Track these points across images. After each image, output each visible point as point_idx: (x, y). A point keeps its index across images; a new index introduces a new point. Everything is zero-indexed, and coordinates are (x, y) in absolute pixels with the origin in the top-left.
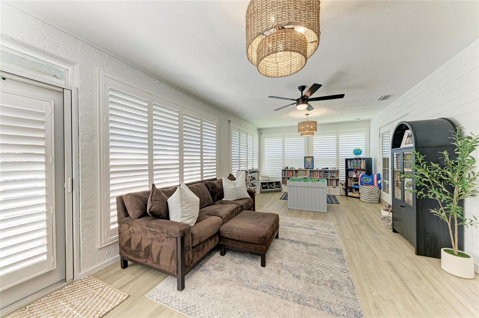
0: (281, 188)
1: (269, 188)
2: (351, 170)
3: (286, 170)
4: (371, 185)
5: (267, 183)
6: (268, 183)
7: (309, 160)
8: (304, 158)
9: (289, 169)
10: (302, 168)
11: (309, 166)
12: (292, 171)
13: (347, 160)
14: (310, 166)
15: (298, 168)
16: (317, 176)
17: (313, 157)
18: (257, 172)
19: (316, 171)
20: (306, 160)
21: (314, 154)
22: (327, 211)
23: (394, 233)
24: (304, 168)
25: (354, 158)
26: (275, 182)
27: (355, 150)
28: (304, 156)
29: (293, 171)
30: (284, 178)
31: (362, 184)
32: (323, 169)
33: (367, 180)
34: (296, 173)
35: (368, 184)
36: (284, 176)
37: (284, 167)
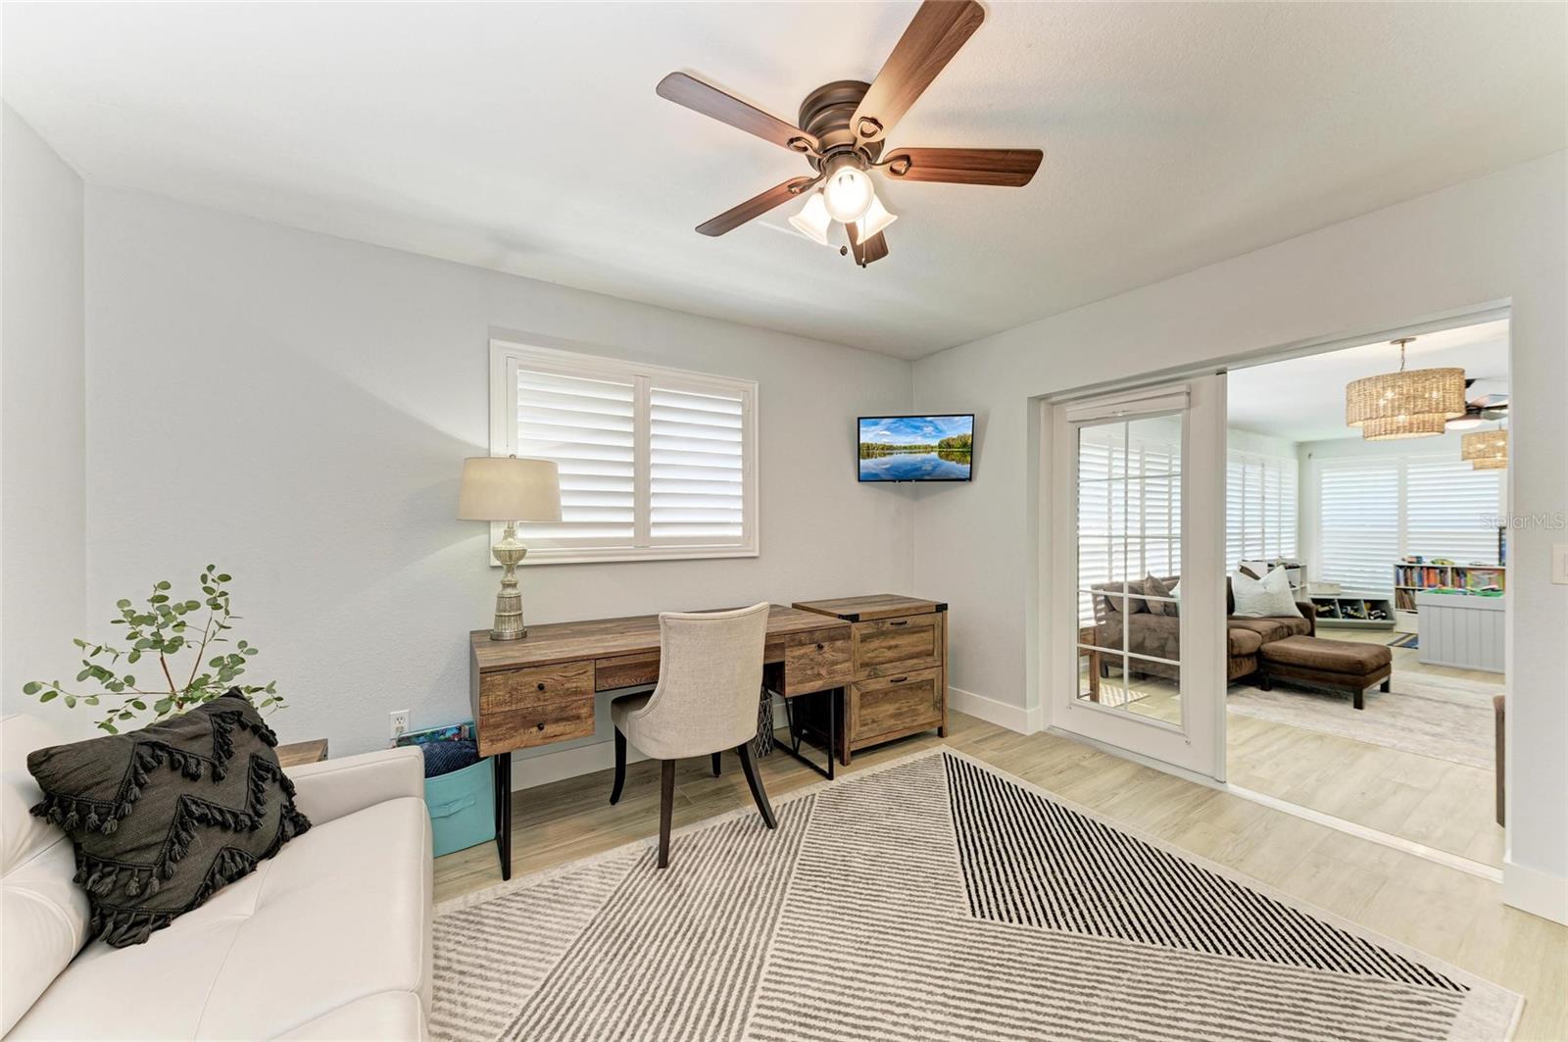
0: (1392, 619)
1: (1341, 615)
3: (1411, 568)
5: (1333, 600)
6: (1339, 600)
8: (1498, 531)
9: (1423, 565)
10: (1492, 563)
12: (1441, 572)
18: (1298, 567)
24: (1496, 563)
26: (1366, 601)
29: (1443, 571)
30: (1405, 590)
34: (1456, 578)
36: (1406, 583)
37: (1406, 557)
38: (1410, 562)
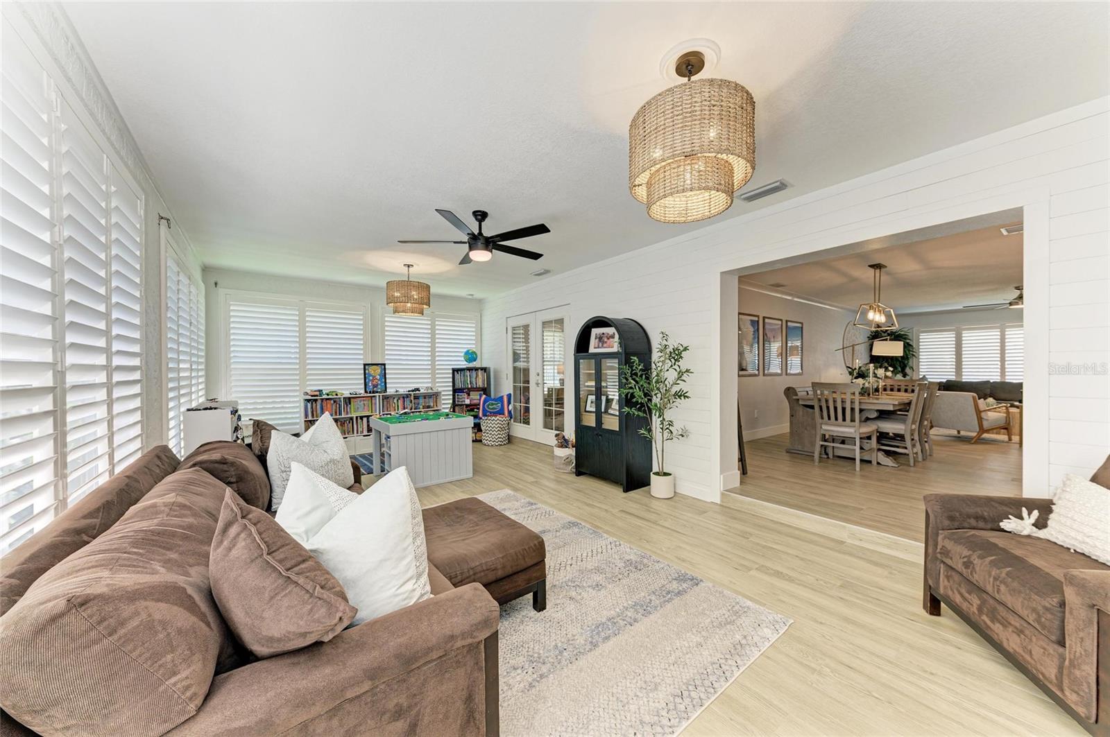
2: (461, 390)
3: (316, 400)
4: (500, 414)
7: (375, 375)
8: (362, 367)
9: (324, 397)
10: (360, 392)
11: (375, 386)
12: (335, 402)
13: (454, 371)
14: (379, 387)
15: (348, 392)
16: (398, 409)
17: (384, 365)
19: (393, 397)
20: (367, 371)
21: (386, 357)
22: (473, 474)
23: (578, 477)
24: (363, 391)
25: (465, 367)
27: (467, 353)
28: (362, 362)
29: (335, 400)
31: (485, 415)
32: (409, 391)
33: (494, 406)
35: (495, 414)
36: (313, 416)
37: (309, 392)
38: (312, 396)
